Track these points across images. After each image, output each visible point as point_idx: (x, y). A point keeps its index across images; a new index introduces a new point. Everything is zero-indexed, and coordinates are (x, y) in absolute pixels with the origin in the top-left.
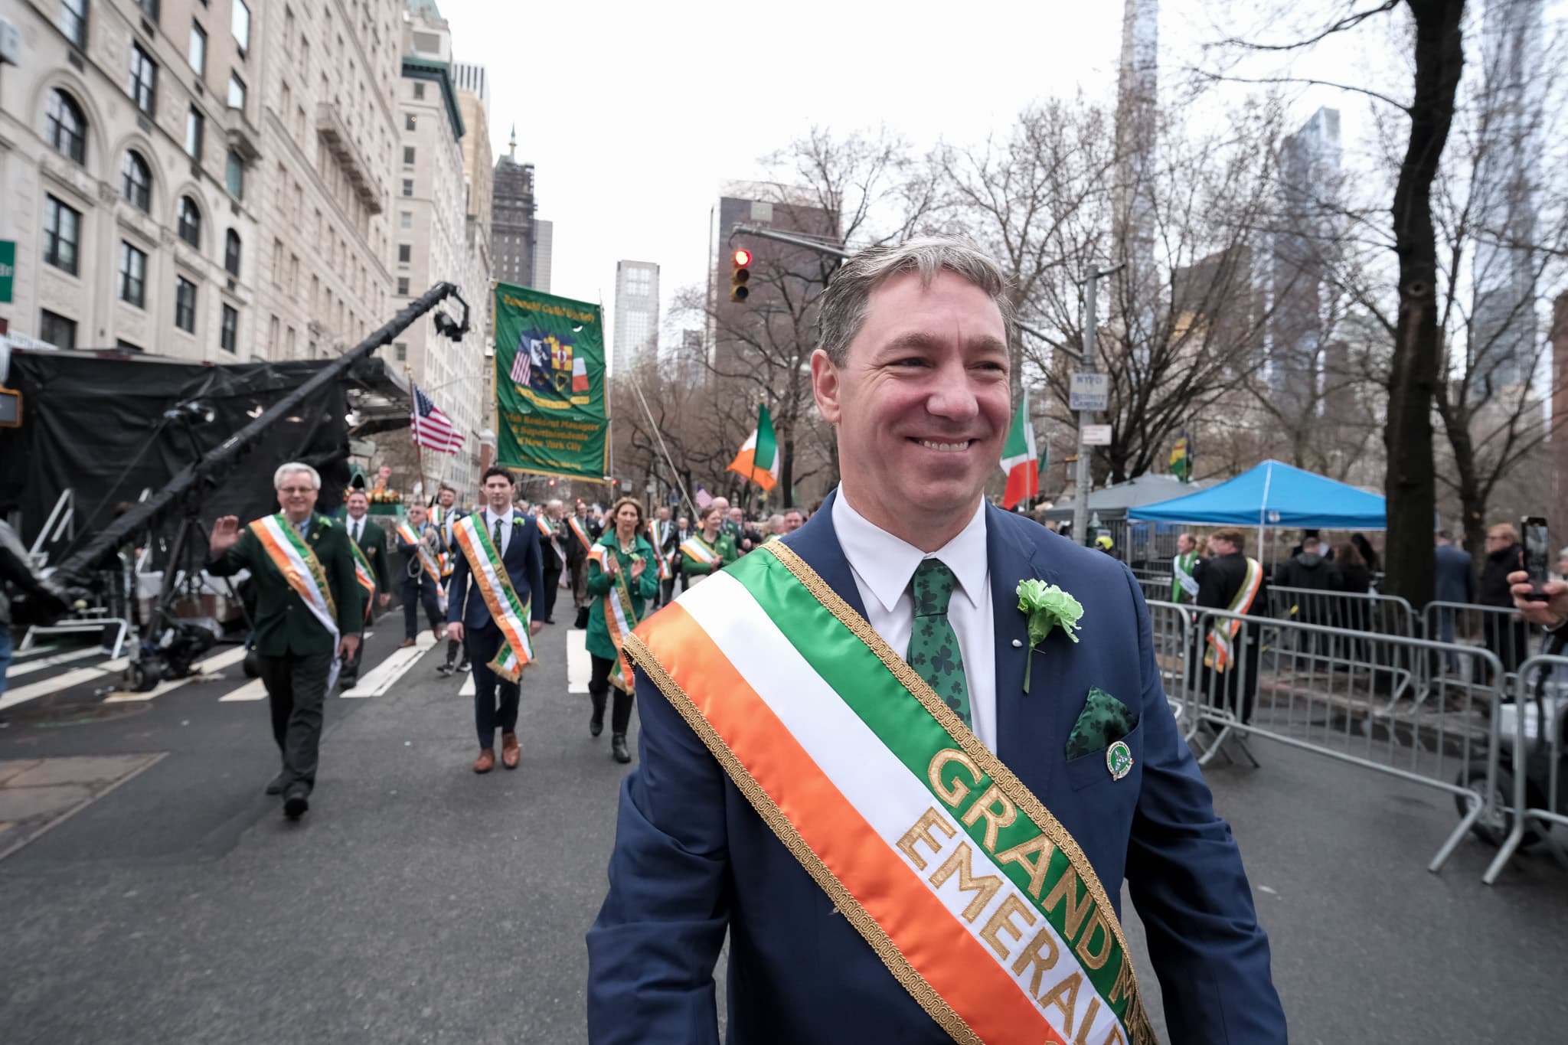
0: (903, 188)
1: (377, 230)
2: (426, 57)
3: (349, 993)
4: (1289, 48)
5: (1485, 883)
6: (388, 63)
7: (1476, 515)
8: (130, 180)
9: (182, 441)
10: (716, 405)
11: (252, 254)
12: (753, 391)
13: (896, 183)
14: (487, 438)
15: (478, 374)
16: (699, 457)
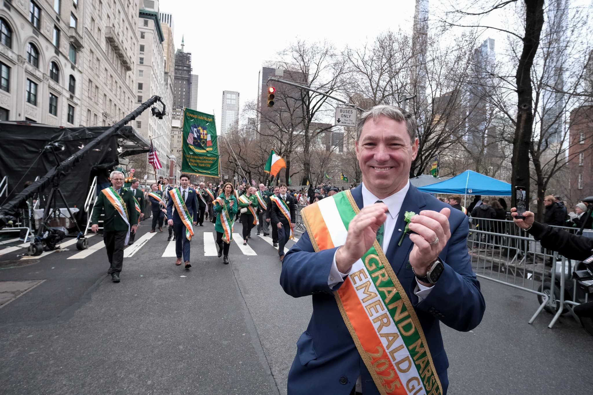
0: (333, 65)
1: (130, 77)
2: (148, 10)
3: (118, 375)
4: (479, 14)
5: (549, 328)
6: (134, 12)
7: (543, 191)
8: (30, 55)
9: (52, 158)
10: (260, 147)
11: (80, 86)
12: (275, 142)
13: (330, 63)
14: (173, 158)
15: (169, 134)
16: (254, 166)
